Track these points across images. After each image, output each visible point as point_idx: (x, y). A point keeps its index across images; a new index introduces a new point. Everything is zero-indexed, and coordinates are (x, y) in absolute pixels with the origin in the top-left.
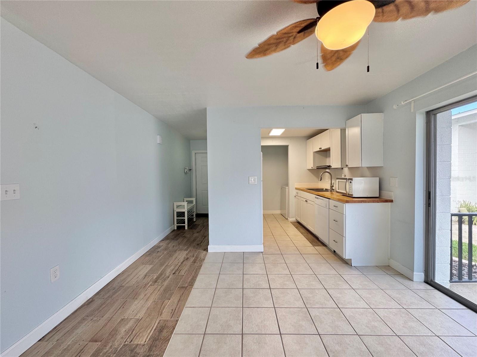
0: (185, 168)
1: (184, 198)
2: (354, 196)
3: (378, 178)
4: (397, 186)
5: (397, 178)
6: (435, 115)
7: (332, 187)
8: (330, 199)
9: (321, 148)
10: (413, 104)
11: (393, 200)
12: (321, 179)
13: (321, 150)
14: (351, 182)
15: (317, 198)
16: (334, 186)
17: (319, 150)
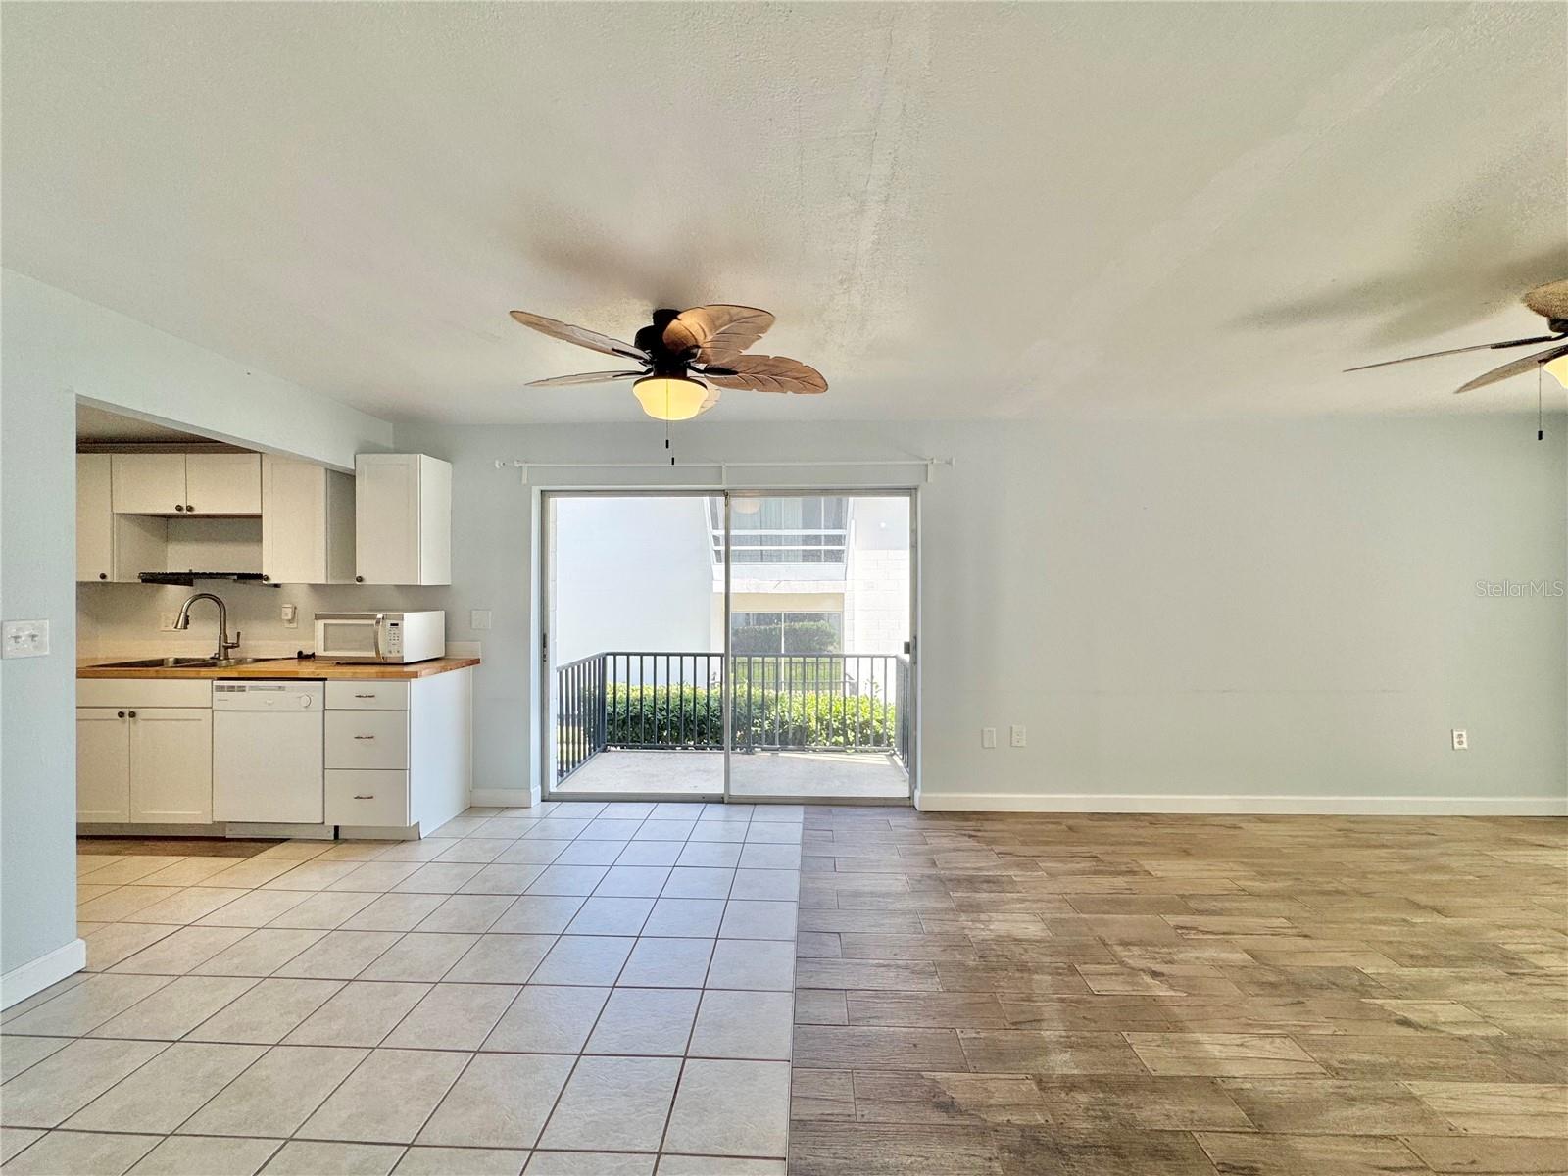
2: (405, 662)
3: (444, 612)
4: (490, 628)
5: (489, 610)
7: (226, 647)
8: (325, 680)
9: (190, 508)
10: (525, 471)
11: (480, 657)
12: (187, 622)
13: (189, 513)
14: (397, 625)
15: (232, 689)
16: (238, 646)
17: (177, 512)
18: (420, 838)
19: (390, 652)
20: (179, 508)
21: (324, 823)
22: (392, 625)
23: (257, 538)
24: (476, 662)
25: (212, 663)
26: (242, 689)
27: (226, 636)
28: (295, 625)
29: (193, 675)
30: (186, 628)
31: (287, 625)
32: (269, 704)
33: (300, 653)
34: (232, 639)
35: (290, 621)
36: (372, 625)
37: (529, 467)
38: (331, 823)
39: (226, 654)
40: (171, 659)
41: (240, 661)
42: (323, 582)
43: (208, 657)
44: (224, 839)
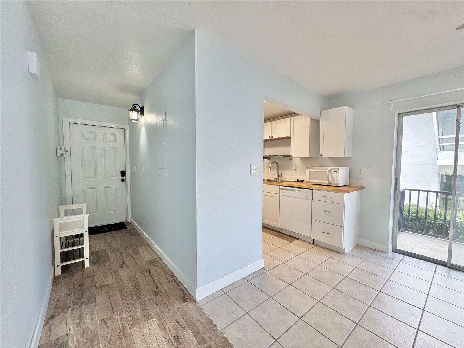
0: (58, 147)
1: (59, 207)
2: (339, 185)
3: (349, 168)
4: (370, 175)
5: (370, 168)
6: (403, 117)
7: (279, 177)
8: (312, 189)
9: (272, 137)
10: (392, 105)
11: (365, 186)
12: (271, 169)
13: (272, 138)
14: (336, 172)
15: (285, 189)
16: (282, 177)
17: (269, 138)
18: (345, 254)
19: (333, 181)
20: (270, 137)
21: (311, 237)
22: (334, 172)
23: (289, 144)
24: (363, 188)
25: (276, 181)
26: (287, 190)
27: (278, 174)
28: (296, 171)
29: (275, 184)
30: (271, 171)
31: (294, 171)
32: (295, 195)
33: (297, 180)
34: (280, 175)
35: (295, 170)
36: (327, 172)
37: (393, 103)
38: (313, 238)
39: (278, 179)
40: (266, 179)
41: (282, 181)
42: (308, 157)
43: (274, 179)
44: (281, 233)
